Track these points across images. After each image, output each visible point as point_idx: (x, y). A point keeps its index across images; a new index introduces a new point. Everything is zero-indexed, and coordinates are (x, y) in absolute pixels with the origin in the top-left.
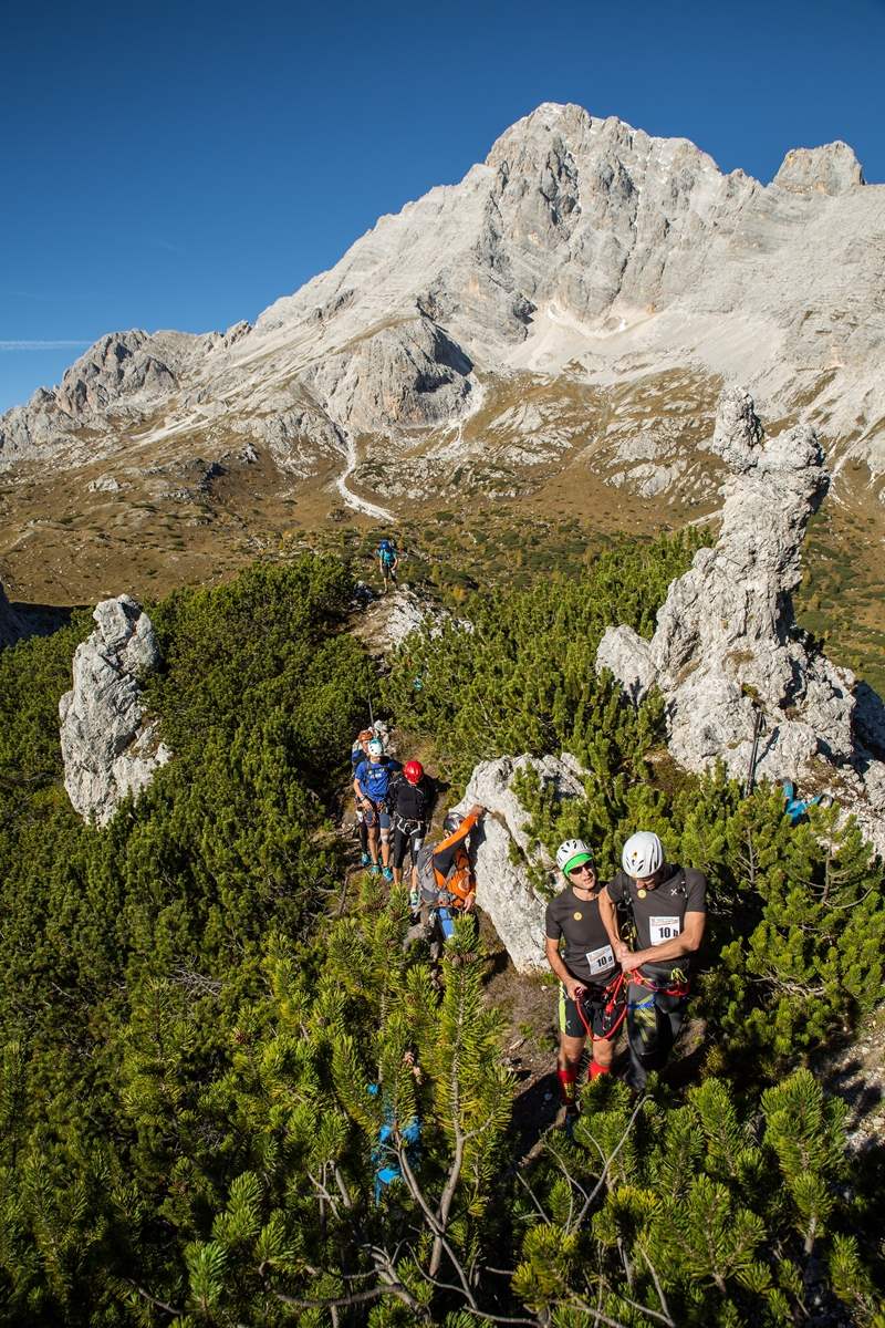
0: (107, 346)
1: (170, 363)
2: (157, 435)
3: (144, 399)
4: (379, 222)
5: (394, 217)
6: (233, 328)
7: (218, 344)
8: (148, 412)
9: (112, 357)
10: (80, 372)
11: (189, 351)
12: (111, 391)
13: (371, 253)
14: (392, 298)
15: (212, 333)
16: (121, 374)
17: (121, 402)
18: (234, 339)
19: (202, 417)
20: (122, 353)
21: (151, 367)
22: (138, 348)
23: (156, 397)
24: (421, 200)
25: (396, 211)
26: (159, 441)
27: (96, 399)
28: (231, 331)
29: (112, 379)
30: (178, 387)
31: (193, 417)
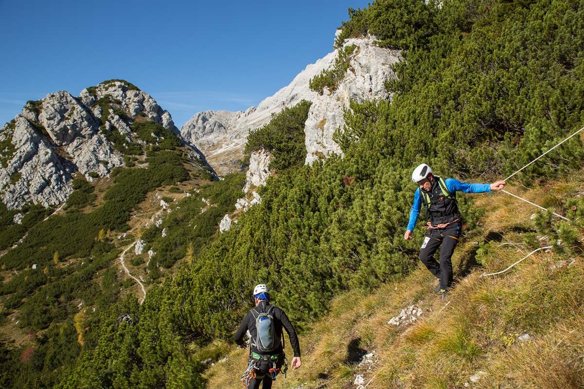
0: (199, 117)
1: (223, 123)
2: (220, 151)
3: (213, 137)
4: (307, 67)
5: (313, 65)
6: (249, 109)
7: (242, 115)
8: (215, 142)
9: (200, 121)
10: (188, 127)
11: (231, 118)
12: (200, 134)
13: (304, 79)
14: (313, 97)
15: (240, 111)
16: (205, 128)
17: (204, 138)
18: (249, 114)
19: (237, 144)
20: (205, 120)
21: (216, 125)
22: (211, 118)
23: (218, 137)
24: (324, 58)
25: (314, 63)
26: (221, 153)
27: (195, 138)
28: (247, 111)
29: (201, 130)
30: (226, 132)
31: (234, 144)
